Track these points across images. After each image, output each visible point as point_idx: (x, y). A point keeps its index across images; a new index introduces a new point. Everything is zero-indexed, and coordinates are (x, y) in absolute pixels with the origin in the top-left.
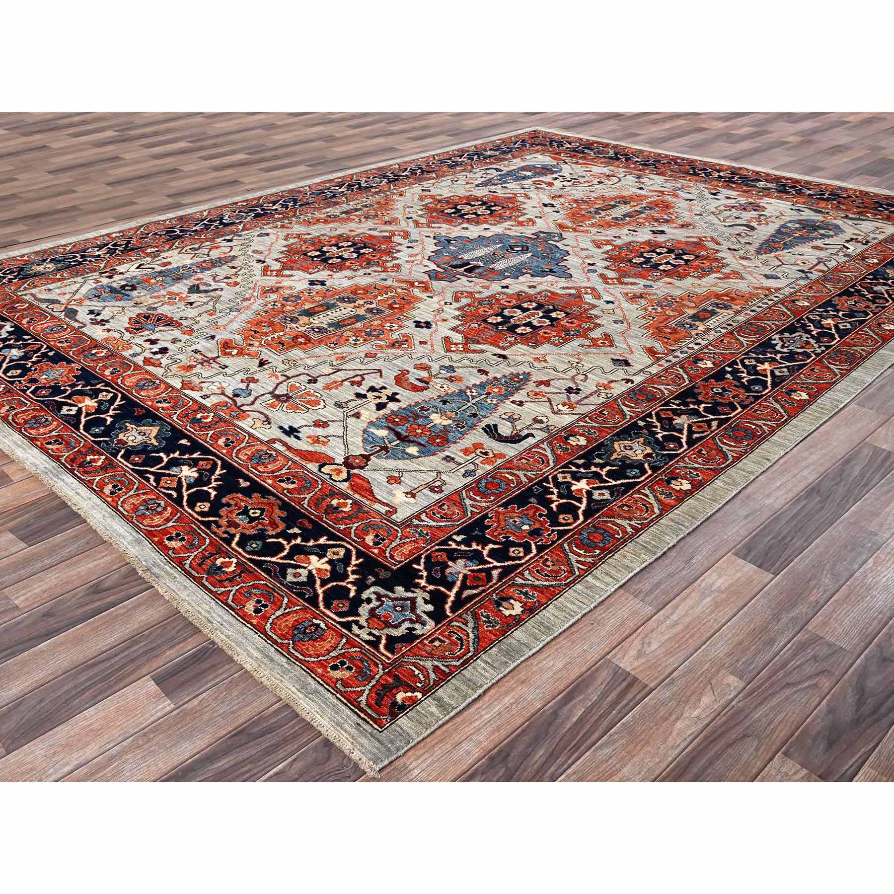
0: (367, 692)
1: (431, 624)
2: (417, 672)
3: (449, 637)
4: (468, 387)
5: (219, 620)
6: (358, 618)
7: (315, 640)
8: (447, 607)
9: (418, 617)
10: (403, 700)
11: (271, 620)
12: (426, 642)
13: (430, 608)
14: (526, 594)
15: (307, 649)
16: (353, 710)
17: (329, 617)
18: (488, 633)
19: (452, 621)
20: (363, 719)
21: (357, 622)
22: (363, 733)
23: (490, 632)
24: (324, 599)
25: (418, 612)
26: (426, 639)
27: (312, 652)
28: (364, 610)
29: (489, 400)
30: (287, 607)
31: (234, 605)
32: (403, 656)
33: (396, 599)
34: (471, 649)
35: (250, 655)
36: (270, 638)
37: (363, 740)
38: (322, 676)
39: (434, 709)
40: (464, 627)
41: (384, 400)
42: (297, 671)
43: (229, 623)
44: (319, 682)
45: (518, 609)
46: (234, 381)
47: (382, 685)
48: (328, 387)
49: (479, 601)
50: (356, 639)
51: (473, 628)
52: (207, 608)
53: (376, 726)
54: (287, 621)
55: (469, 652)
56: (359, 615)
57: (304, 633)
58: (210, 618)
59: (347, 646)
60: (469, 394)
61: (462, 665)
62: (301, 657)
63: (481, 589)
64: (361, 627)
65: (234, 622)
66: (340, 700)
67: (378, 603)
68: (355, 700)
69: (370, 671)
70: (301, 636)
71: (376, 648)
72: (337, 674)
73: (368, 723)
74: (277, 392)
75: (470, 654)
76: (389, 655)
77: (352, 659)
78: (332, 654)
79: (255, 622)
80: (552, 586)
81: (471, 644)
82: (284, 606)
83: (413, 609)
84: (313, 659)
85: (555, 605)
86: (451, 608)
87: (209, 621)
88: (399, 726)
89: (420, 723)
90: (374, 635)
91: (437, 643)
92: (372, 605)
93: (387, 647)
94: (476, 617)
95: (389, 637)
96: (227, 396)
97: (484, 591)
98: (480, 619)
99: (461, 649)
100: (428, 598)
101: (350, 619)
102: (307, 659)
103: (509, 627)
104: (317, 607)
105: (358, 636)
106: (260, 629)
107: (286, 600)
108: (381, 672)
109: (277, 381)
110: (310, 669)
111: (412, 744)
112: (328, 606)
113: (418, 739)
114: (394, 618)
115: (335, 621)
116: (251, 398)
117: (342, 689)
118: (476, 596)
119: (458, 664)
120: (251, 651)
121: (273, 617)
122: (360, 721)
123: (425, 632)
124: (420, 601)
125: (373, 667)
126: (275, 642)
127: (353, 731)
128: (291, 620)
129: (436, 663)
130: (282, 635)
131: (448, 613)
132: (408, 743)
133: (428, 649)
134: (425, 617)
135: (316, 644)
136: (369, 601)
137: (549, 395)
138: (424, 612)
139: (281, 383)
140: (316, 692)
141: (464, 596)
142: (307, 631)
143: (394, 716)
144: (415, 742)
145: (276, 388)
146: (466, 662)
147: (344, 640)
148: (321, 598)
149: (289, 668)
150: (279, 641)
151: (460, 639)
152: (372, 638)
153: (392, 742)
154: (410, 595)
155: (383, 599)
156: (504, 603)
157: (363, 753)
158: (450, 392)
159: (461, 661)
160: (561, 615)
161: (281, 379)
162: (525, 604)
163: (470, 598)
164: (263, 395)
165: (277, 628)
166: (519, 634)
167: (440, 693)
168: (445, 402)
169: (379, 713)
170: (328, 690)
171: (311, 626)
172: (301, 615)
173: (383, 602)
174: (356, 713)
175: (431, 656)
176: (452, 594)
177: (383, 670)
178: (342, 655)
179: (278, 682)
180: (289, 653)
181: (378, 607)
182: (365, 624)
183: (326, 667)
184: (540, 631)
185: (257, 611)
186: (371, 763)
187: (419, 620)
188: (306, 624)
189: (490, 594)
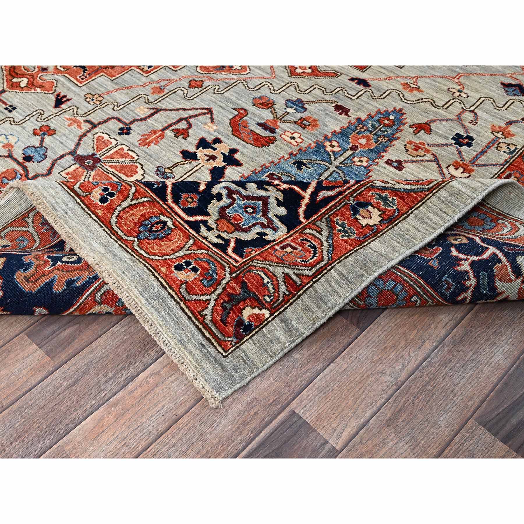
0: (212, 303)
1: (283, 230)
2: (266, 280)
3: (302, 244)
4: (326, 138)
5: (64, 207)
6: (206, 218)
7: (161, 239)
8: (301, 211)
9: (270, 221)
10: (251, 317)
11: (116, 213)
12: (277, 247)
13: (282, 211)
14: (385, 199)
15: (153, 248)
16: (197, 327)
17: (176, 213)
18: (343, 243)
19: (305, 228)
20: (208, 339)
21: (205, 223)
22: (207, 356)
23: (346, 242)
24: (173, 192)
25: (271, 215)
26: (277, 244)
27: (157, 251)
28: (214, 207)
29: (356, 159)
30: (134, 198)
31: (80, 192)
32: (252, 260)
33: (248, 198)
34: (325, 257)
35: (93, 250)
36: (115, 233)
37: (207, 365)
38: (165, 277)
39: (280, 333)
40: (317, 235)
41: (220, 163)
42: (140, 268)
43: (73, 211)
44: (162, 284)
45: (375, 219)
46: (24, 133)
47: (229, 295)
48: (145, 142)
49: (335, 206)
50: (204, 241)
51: (328, 237)
52: (53, 192)
53: (220, 349)
54: (133, 214)
55: (323, 260)
56: (207, 214)
57: (150, 231)
58: (55, 205)
59: (194, 248)
60: (329, 149)
61: (315, 275)
62: (145, 254)
63: (337, 190)
64: (209, 229)
65: (80, 211)
66: (184, 311)
67: (229, 201)
68: (199, 313)
69: (217, 274)
70: (147, 234)
71: (225, 251)
72: (181, 275)
73: (212, 344)
74: (81, 152)
75: (324, 263)
76: (238, 258)
77: (198, 261)
78: (178, 254)
79: (100, 213)
80: (413, 190)
81: (325, 252)
82: (131, 196)
83: (265, 212)
84: (157, 258)
85: (416, 216)
86: (305, 212)
87: (54, 208)
88: (244, 352)
89: (266, 350)
90: (222, 239)
91: (289, 249)
92: (222, 203)
93: (235, 250)
94: (331, 225)
95: (238, 241)
96: (15, 160)
97: (340, 193)
98: (335, 227)
99: (314, 256)
100: (281, 199)
101: (199, 218)
102: (151, 257)
103: (367, 238)
104: (165, 201)
105: (206, 238)
106: (104, 222)
107: (133, 189)
108: (228, 276)
109: (80, 132)
110: (153, 269)
111: (256, 374)
112: (176, 200)
113: (263, 369)
114: (245, 220)
115: (182, 219)
116: (47, 164)
117: (187, 297)
118: (332, 198)
119: (310, 273)
120: (95, 245)
121: (119, 208)
122: (204, 341)
123: (276, 238)
124: (272, 202)
125: (219, 270)
126: (120, 238)
127: (197, 353)
128: (138, 213)
129: (287, 270)
130: (127, 230)
131: (302, 219)
132: (252, 372)
133: (279, 254)
134: (277, 221)
135: (162, 243)
136: (219, 197)
137: (433, 149)
138: (277, 216)
139: (84, 135)
140: (159, 297)
141: (319, 198)
142: (154, 229)
143: (239, 338)
144: (260, 371)
145: (78, 144)
146: (319, 272)
147: (191, 242)
148: (169, 190)
149: (132, 264)
150: (124, 237)
151: (314, 247)
152: (219, 241)
153: (236, 370)
154: (262, 193)
155: (235, 196)
156: (361, 210)
157: (206, 380)
158: (304, 145)
159: (314, 270)
160: (422, 227)
161: (86, 127)
162: (384, 212)
163: (327, 200)
164: (62, 157)
165: (122, 221)
166: (376, 245)
167: (289, 313)
168: (299, 165)
169: (224, 333)
170: (172, 297)
171: (157, 223)
172: (149, 209)
173: (234, 200)
174: (200, 330)
175: (281, 262)
176: (307, 195)
177: (231, 274)
178: (188, 256)
179: (120, 279)
180: (133, 250)
181: (228, 207)
182: (214, 226)
183: (169, 266)
184: (399, 243)
185: (103, 200)
186: (214, 392)
187: (270, 225)
188: (154, 220)
189: (347, 197)
